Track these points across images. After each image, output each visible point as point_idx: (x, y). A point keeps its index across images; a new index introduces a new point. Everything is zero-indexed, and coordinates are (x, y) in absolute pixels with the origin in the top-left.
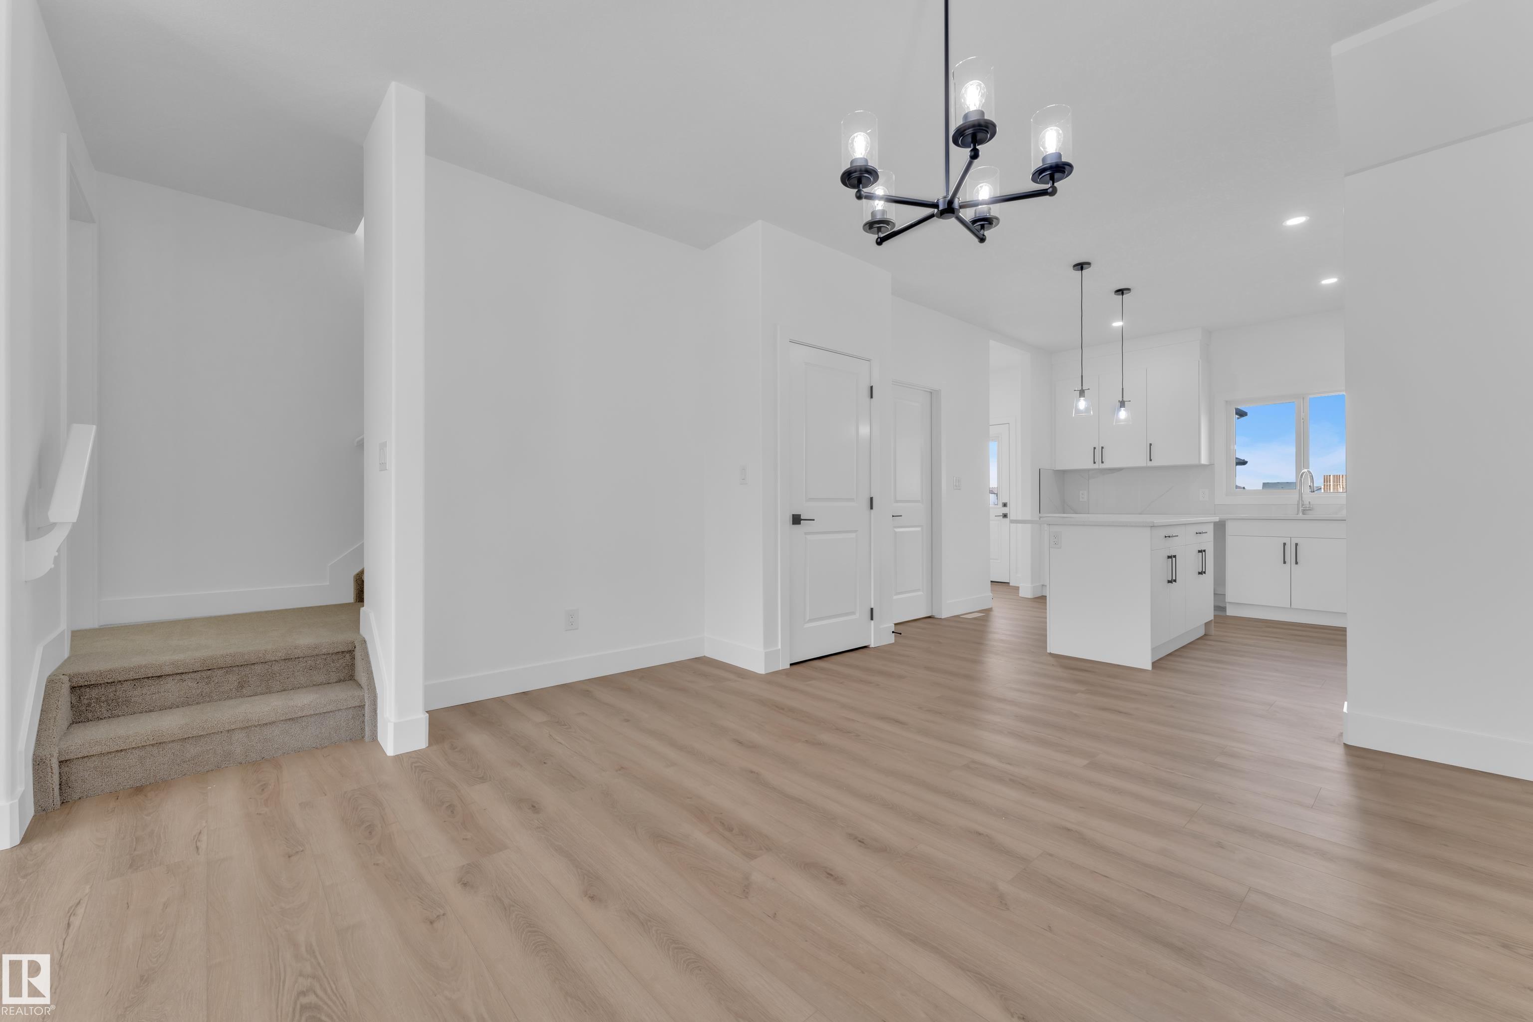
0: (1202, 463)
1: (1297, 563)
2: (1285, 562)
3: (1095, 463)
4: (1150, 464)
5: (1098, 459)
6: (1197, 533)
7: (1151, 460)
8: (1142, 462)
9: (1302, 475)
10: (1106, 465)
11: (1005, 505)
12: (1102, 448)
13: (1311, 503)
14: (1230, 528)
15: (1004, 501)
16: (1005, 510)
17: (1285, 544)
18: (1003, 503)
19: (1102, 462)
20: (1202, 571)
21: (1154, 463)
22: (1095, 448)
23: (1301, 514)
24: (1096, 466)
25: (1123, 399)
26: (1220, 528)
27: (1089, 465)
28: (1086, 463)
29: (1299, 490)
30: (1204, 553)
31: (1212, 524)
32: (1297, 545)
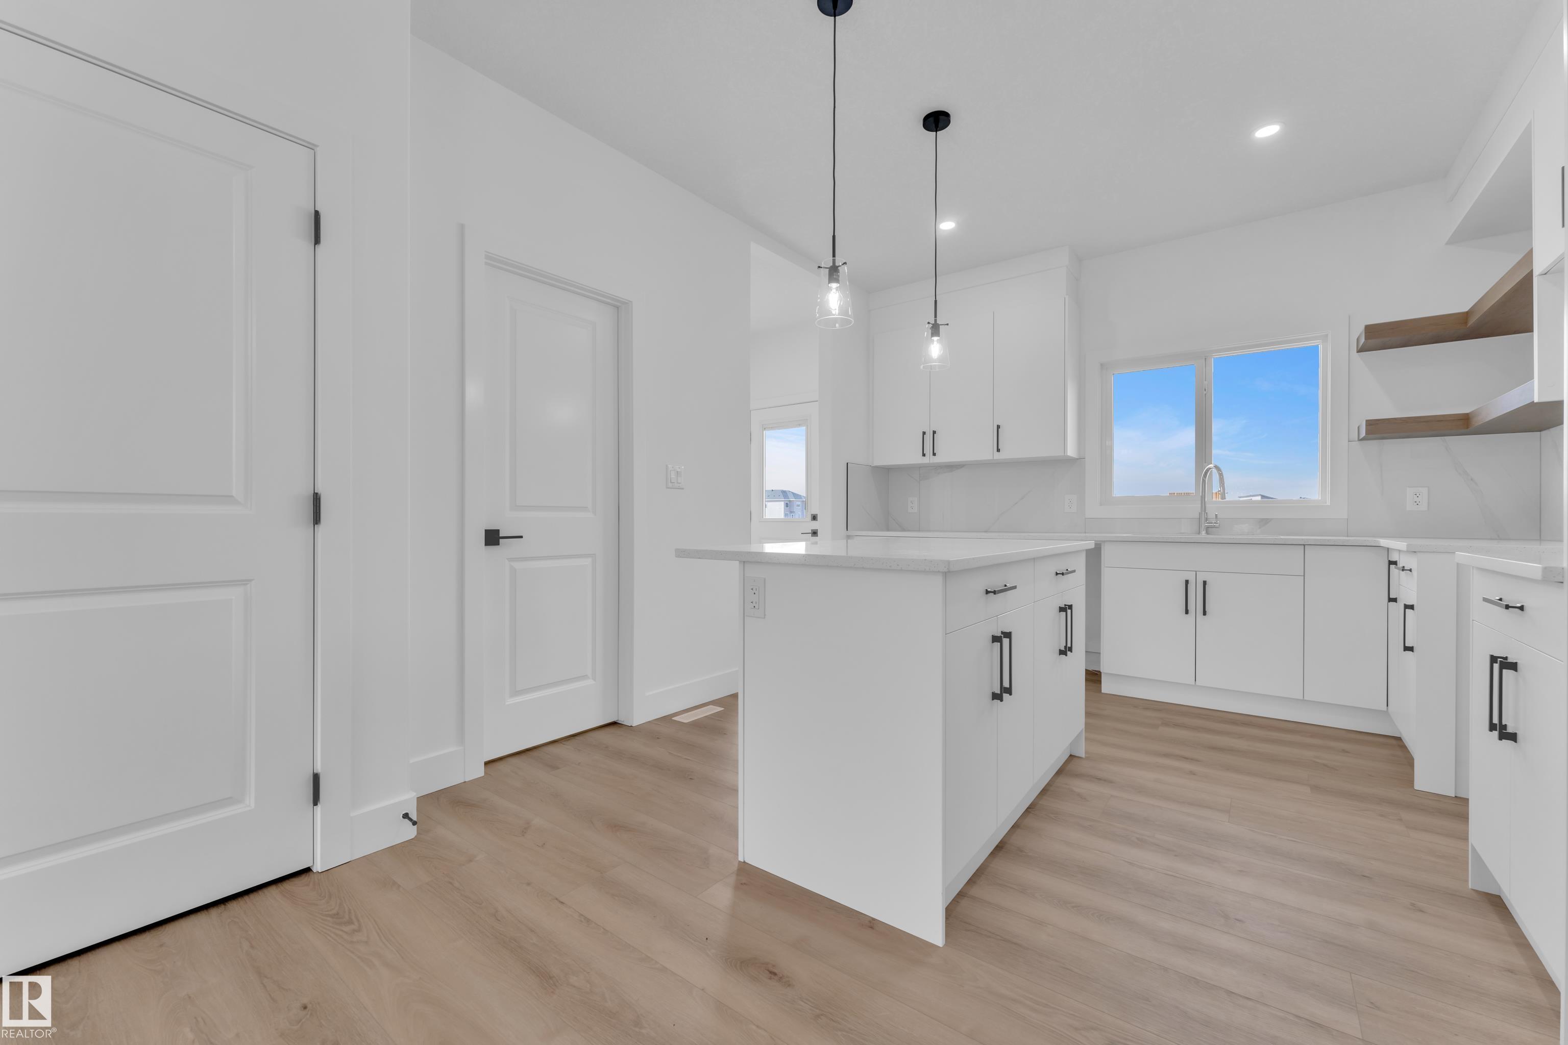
0: (1068, 454)
1: (1205, 613)
2: (1187, 612)
3: (924, 455)
4: (998, 456)
5: (928, 450)
6: (1057, 574)
7: (998, 450)
8: (986, 453)
9: (1206, 473)
10: (940, 459)
11: (814, 518)
12: (934, 432)
13: (1218, 517)
14: (1108, 554)
15: (814, 513)
16: (814, 525)
17: (1187, 582)
18: (812, 515)
19: (934, 454)
20: (1066, 647)
21: (1003, 455)
22: (924, 433)
23: (1204, 533)
24: (925, 460)
25: (936, 321)
26: (1094, 556)
27: (917, 459)
28: (912, 457)
29: (1202, 497)
30: (1069, 611)
31: (1084, 555)
32: (1205, 583)
